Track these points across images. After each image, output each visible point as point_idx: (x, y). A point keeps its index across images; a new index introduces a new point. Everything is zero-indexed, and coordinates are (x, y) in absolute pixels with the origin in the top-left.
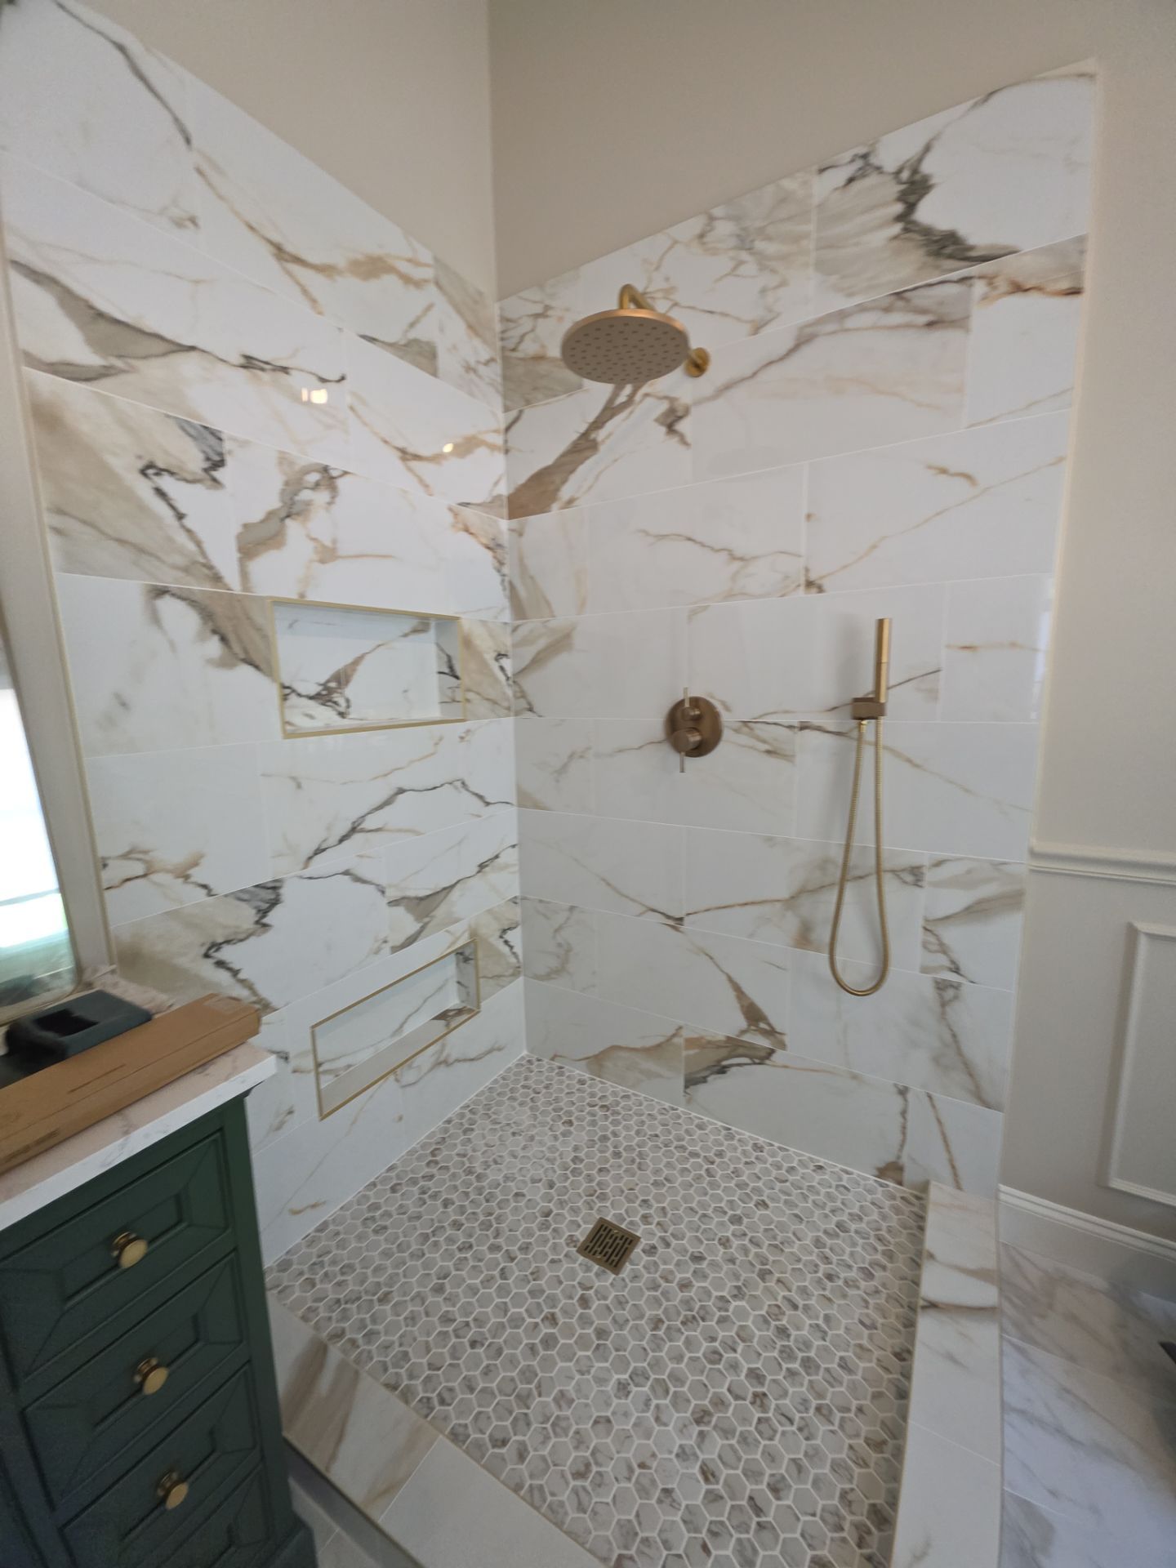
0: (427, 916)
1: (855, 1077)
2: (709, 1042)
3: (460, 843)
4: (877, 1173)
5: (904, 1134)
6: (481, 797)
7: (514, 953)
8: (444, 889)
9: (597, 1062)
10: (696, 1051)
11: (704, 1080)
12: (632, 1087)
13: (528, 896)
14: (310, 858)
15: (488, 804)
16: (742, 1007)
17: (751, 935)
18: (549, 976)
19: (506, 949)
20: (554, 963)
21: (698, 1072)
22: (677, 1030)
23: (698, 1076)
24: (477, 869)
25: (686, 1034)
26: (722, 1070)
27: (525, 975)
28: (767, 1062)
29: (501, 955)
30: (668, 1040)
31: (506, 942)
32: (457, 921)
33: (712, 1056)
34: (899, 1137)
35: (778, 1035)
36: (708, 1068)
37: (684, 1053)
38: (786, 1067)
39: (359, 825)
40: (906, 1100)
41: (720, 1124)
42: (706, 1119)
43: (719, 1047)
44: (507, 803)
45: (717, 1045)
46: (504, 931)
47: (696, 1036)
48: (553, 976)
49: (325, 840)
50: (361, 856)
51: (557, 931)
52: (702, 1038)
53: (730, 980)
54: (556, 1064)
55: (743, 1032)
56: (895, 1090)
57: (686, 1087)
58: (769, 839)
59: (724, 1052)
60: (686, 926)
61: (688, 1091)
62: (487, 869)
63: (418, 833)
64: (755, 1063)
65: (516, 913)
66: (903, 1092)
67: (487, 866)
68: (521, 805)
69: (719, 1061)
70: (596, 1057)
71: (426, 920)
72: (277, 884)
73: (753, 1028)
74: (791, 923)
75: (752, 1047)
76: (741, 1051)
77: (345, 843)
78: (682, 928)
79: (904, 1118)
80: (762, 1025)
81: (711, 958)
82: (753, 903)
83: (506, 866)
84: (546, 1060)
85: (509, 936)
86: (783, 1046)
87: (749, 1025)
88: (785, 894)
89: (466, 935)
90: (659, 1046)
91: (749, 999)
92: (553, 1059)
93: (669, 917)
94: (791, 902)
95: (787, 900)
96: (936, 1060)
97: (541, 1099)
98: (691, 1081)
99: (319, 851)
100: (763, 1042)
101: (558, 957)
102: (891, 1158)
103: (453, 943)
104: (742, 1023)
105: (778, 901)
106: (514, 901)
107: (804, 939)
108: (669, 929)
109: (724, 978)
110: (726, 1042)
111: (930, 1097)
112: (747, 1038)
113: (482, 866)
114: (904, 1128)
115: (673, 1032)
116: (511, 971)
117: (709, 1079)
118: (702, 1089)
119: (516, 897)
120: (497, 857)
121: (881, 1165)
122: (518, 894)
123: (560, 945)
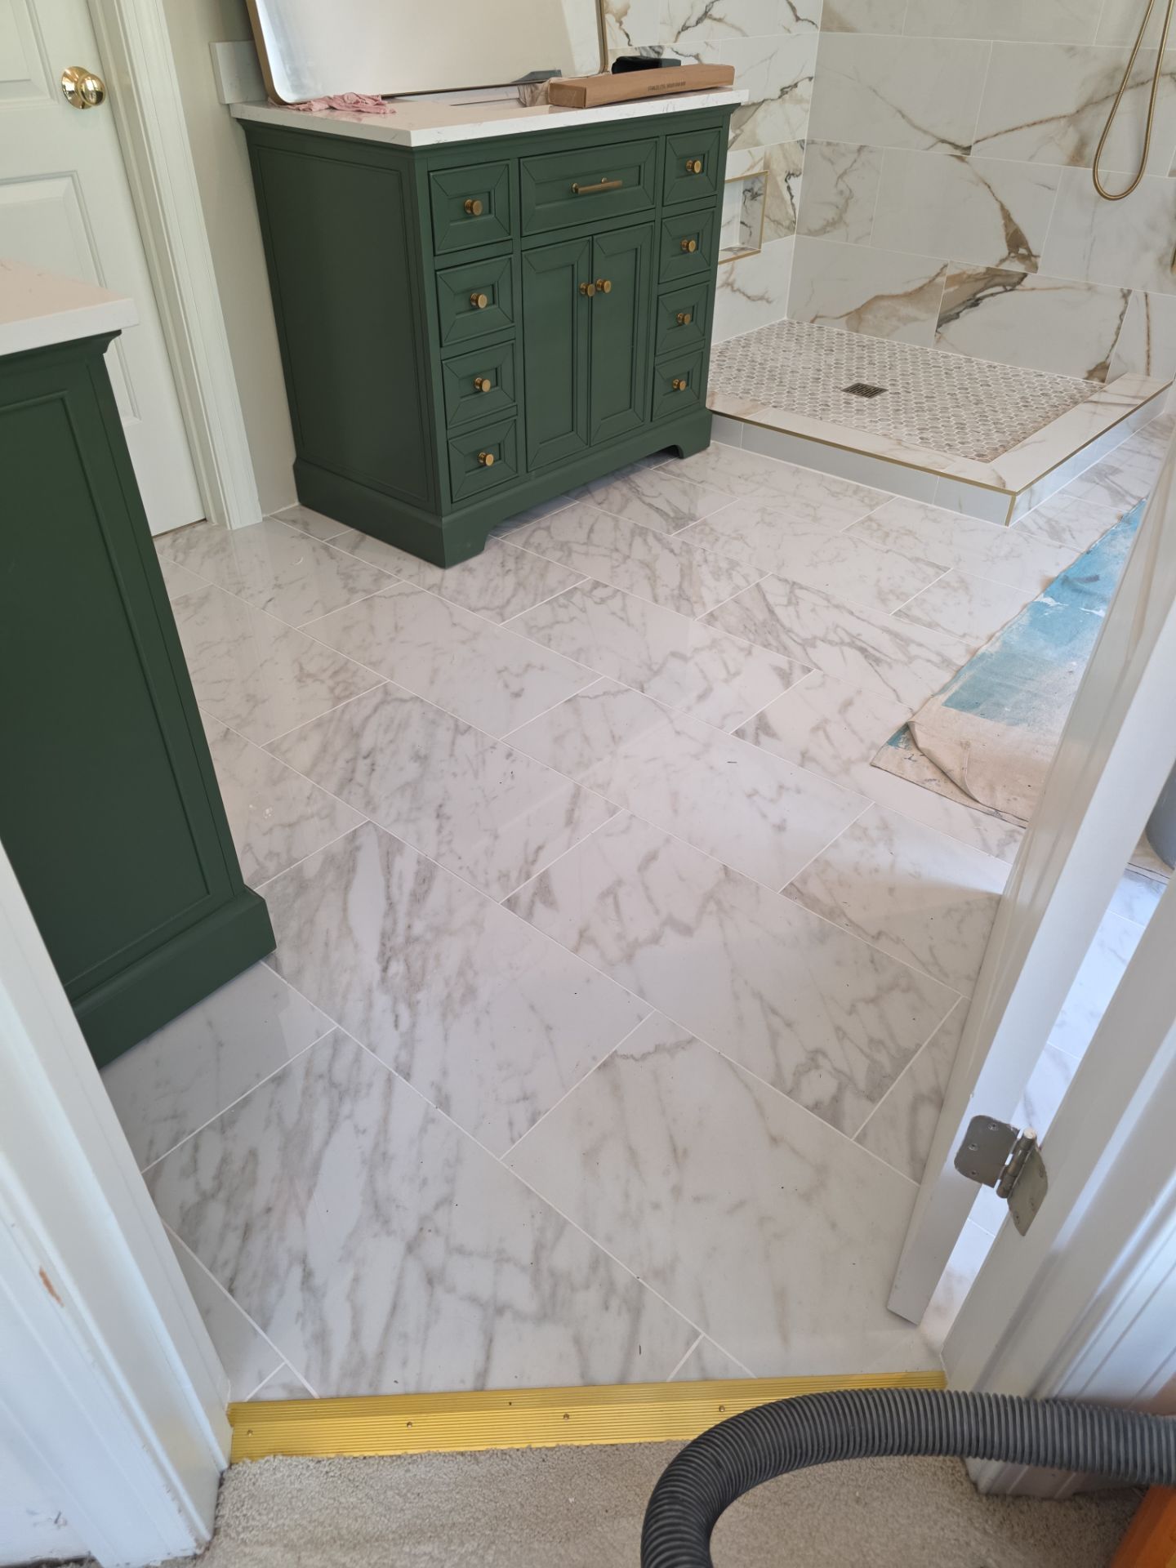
0: (739, 128)
1: (1090, 288)
2: (969, 276)
3: (770, 58)
4: (1086, 375)
5: (1117, 334)
6: (793, 9)
7: (793, 205)
8: (754, 104)
9: (857, 318)
10: (956, 287)
11: (957, 315)
12: (888, 335)
13: (816, 139)
14: (679, 33)
15: (798, 19)
16: (1007, 235)
17: (1031, 158)
18: (823, 230)
19: (787, 197)
20: (831, 214)
21: (951, 310)
22: (942, 269)
23: (952, 313)
24: (779, 93)
25: (950, 272)
26: (975, 303)
27: (798, 233)
28: (1018, 287)
29: (783, 199)
30: (930, 282)
31: (789, 188)
32: (757, 144)
33: (968, 290)
34: (1114, 337)
35: (1033, 258)
36: (960, 305)
37: (944, 292)
38: (1033, 289)
39: (709, 10)
40: (1126, 303)
41: (962, 356)
42: (950, 354)
43: (977, 280)
44: (813, 23)
45: (976, 278)
46: (790, 175)
47: (957, 272)
48: (828, 229)
49: (689, 18)
50: (707, 44)
51: (841, 177)
52: (964, 273)
53: (1003, 208)
54: (815, 325)
55: (1003, 261)
56: (1120, 294)
57: (939, 326)
58: (1072, 49)
59: (981, 284)
60: (972, 157)
61: (939, 330)
62: (786, 97)
63: (744, 35)
64: (1006, 291)
65: (800, 159)
66: (1126, 295)
67: (787, 92)
68: (825, 28)
69: (975, 294)
70: (858, 311)
71: (738, 132)
72: (660, 50)
73: (1013, 255)
74: (1071, 140)
75: (1008, 274)
76: (998, 280)
77: (699, 25)
78: (968, 158)
79: (1122, 320)
80: (1022, 251)
81: (989, 187)
82: (1041, 122)
83: (800, 101)
84: (806, 325)
85: (793, 182)
86: (1035, 268)
87: (1009, 254)
88: (1071, 108)
89: (762, 163)
90: (921, 288)
91: (1015, 224)
92: (812, 322)
93: (956, 147)
94: (1074, 118)
95: (1072, 115)
96: (1160, 261)
97: (804, 341)
98: (945, 320)
99: (685, 28)
100: (1017, 267)
101: (837, 207)
102: (1101, 360)
103: (752, 167)
104: (1003, 250)
105: (1064, 117)
106: (801, 143)
107: (1077, 158)
108: (954, 159)
109: (997, 206)
110: (985, 274)
111: (1146, 296)
112: (1005, 266)
113: (784, 91)
114: (1119, 328)
115: (938, 271)
116: (787, 223)
117: (961, 314)
118: (954, 324)
119: (803, 141)
120: (796, 85)
121: (1092, 367)
122: (806, 138)
123: (841, 193)
